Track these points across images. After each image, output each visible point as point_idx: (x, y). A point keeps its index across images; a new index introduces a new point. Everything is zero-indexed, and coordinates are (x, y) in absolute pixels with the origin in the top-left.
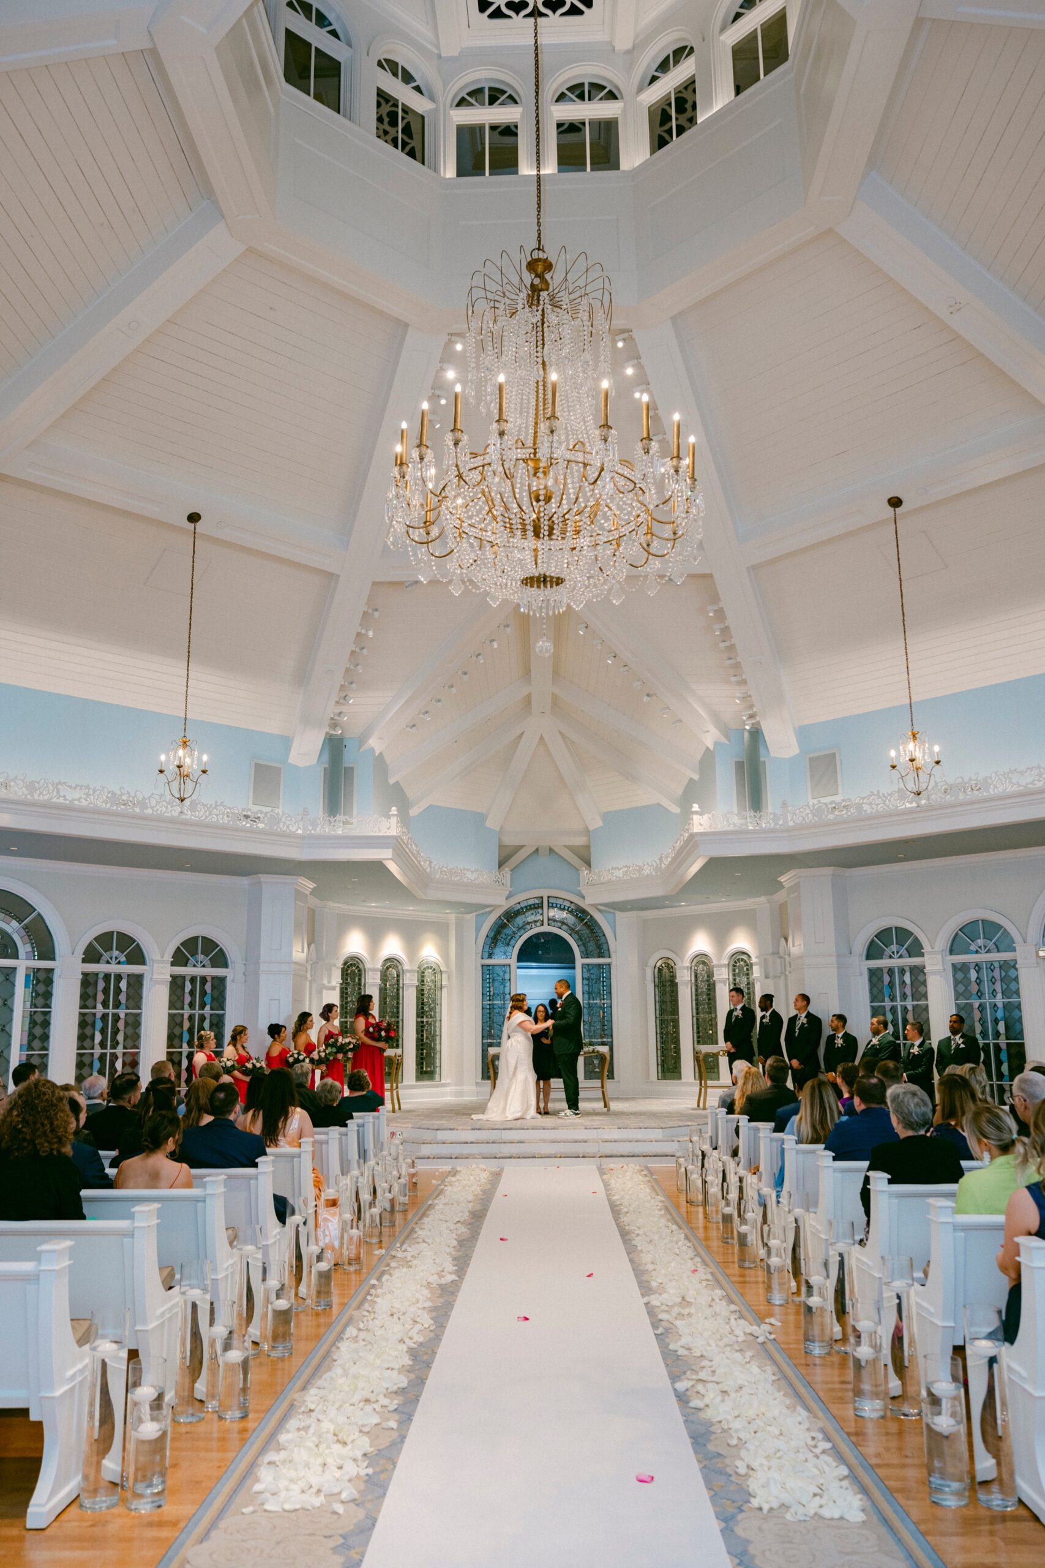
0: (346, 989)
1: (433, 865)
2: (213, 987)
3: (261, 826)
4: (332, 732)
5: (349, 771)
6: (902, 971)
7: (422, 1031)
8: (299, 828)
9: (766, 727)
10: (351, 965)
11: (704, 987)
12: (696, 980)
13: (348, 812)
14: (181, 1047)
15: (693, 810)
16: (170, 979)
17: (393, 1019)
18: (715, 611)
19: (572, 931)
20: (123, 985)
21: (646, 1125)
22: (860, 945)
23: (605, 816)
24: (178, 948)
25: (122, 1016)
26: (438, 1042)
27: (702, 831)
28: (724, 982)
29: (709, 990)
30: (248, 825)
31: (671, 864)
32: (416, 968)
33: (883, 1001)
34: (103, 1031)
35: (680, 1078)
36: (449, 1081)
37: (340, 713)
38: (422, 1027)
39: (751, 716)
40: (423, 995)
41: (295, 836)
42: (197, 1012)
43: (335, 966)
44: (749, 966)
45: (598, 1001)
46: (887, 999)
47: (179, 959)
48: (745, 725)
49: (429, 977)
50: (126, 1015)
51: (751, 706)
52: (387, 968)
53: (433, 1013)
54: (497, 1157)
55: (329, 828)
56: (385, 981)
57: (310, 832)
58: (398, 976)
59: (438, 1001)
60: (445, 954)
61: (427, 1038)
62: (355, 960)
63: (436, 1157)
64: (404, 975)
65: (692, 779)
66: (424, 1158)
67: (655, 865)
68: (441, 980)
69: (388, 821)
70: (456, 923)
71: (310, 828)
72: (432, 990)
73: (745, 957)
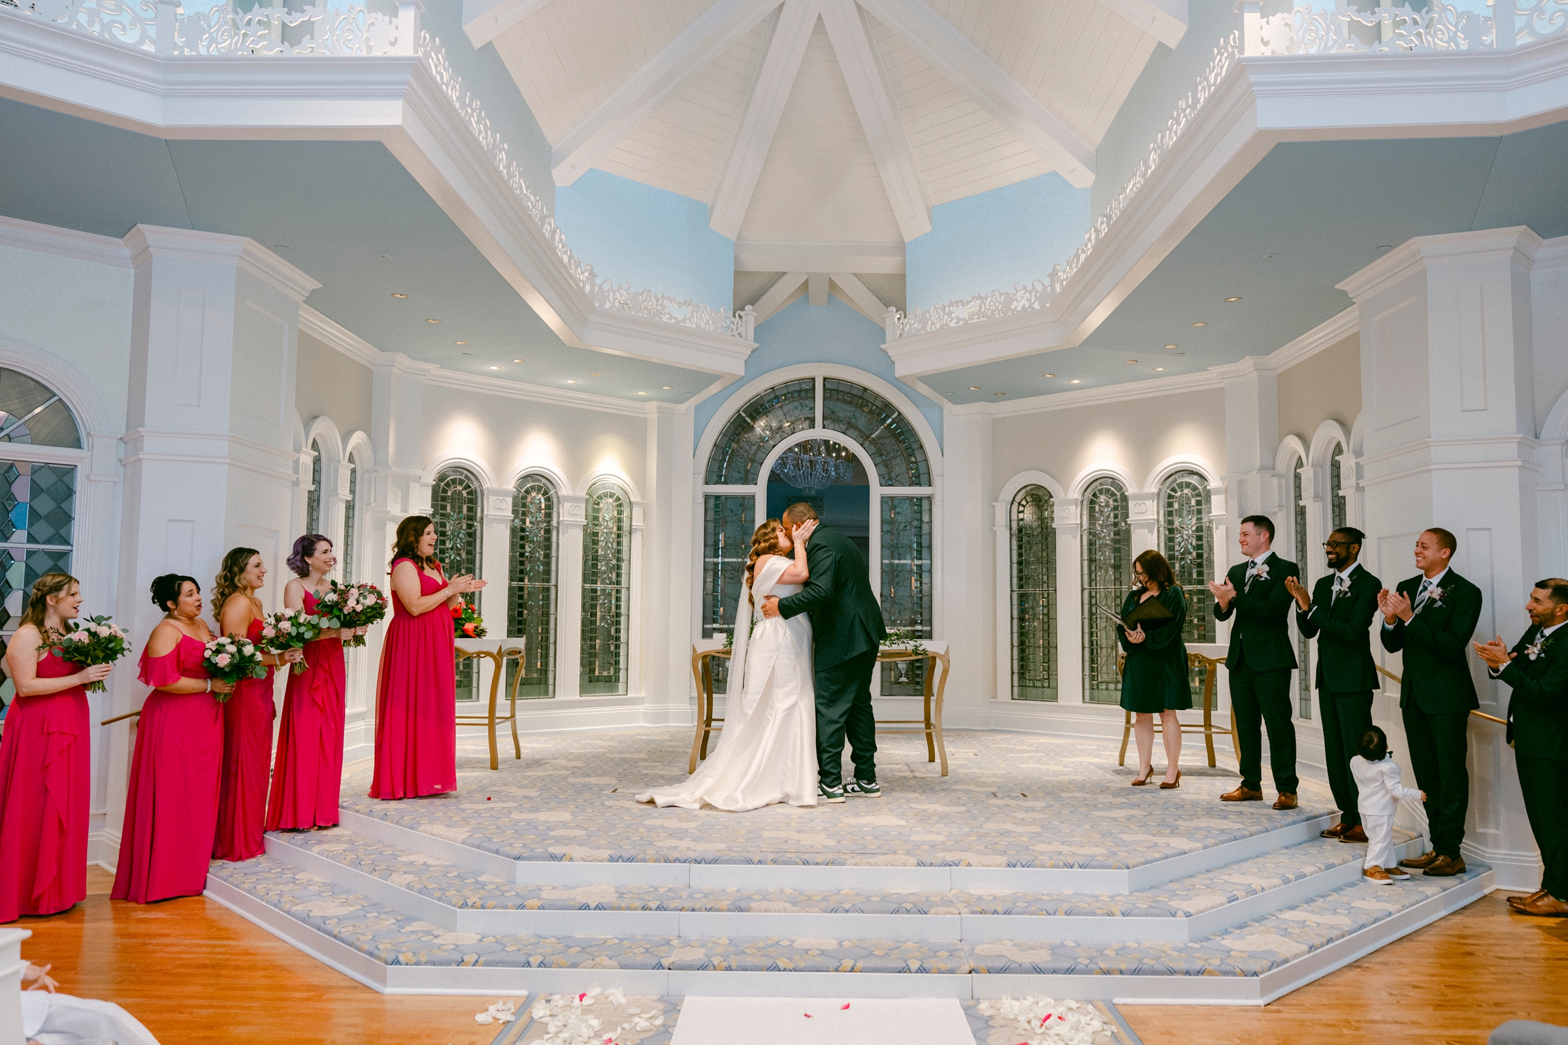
0: (443, 525)
1: (598, 281)
7: (594, 607)
10: (454, 481)
11: (1106, 537)
17: (537, 584)
23: (939, 214)
26: (623, 626)
27: (1267, 55)
28: (1148, 525)
29: (1117, 542)
32: (583, 494)
35: (1055, 698)
36: (643, 695)
38: (592, 598)
40: (595, 543)
43: (417, 479)
44: (1203, 499)
45: (908, 562)
49: (607, 512)
52: (527, 492)
53: (614, 576)
54: (666, 962)
55: (234, 40)
56: (524, 514)
57: (181, 50)
58: (549, 507)
59: (625, 556)
60: (639, 473)
61: (603, 618)
62: (461, 474)
63: (483, 959)
64: (561, 506)
65: (1161, 45)
66: (448, 963)
67: (1039, 288)
68: (631, 518)
69: (391, 22)
70: (658, 417)
71: (180, 41)
72: (613, 536)
73: (1194, 480)
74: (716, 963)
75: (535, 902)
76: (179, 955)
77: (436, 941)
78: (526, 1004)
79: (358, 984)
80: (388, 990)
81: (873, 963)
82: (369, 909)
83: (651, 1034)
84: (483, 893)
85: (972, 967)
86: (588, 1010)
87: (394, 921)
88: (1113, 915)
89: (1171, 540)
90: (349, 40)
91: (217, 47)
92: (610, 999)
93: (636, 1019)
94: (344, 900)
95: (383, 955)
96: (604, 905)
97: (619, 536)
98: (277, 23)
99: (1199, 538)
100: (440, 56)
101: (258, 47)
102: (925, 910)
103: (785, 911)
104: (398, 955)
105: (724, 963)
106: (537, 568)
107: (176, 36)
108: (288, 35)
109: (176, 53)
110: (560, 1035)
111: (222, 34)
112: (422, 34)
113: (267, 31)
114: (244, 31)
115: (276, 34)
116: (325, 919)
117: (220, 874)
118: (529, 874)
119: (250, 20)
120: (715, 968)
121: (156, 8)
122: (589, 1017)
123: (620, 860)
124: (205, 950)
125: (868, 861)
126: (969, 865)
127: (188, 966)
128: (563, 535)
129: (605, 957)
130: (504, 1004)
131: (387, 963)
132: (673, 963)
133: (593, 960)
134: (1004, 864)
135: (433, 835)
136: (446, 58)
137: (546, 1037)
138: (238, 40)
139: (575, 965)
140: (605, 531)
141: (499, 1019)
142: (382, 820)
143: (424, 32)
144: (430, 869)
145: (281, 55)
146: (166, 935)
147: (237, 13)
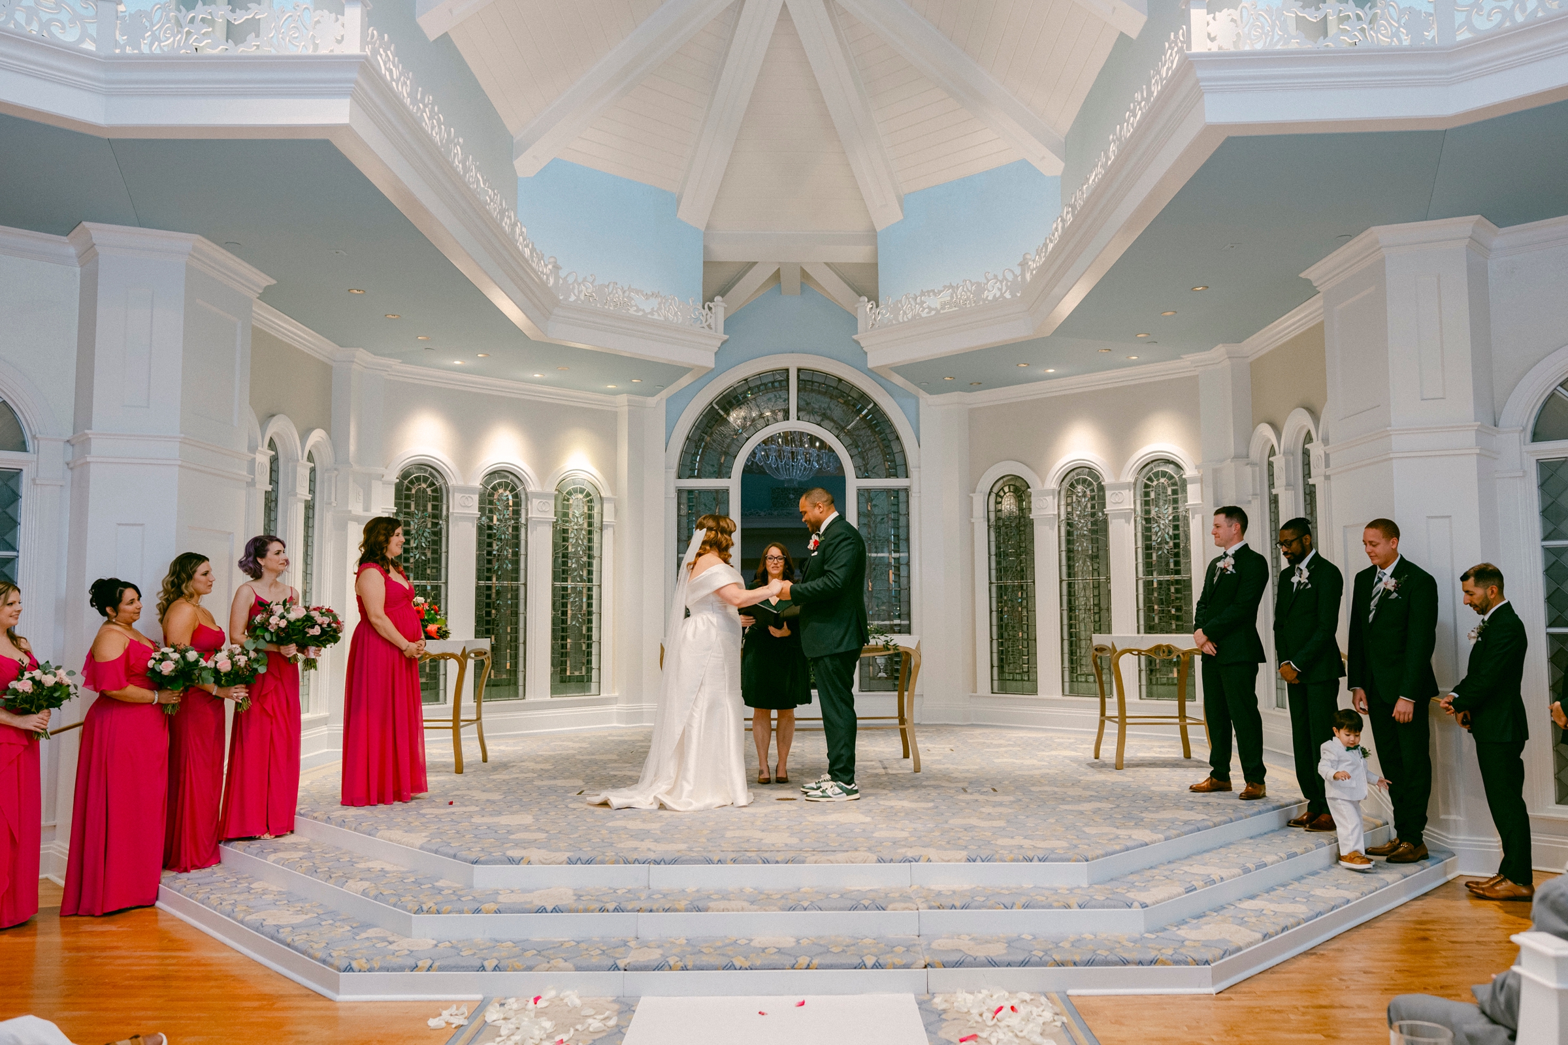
1: (562, 274)
7: (565, 605)
10: (418, 478)
11: (1083, 526)
17: (506, 583)
23: (908, 201)
26: (595, 625)
27: (1215, 52)
28: (1125, 515)
29: (1092, 532)
32: (552, 490)
35: (1034, 691)
36: (616, 694)
40: (565, 540)
44: (1179, 490)
45: (886, 555)
49: (577, 508)
52: (494, 488)
53: (585, 573)
54: (621, 964)
55: (177, 38)
56: (491, 511)
57: (123, 48)
58: (517, 504)
59: (596, 553)
60: (609, 467)
61: (574, 617)
62: (426, 471)
63: (437, 964)
64: (529, 503)
66: (401, 969)
68: (602, 515)
69: (337, 20)
70: (629, 411)
71: (122, 39)
72: (583, 532)
74: (672, 963)
75: (493, 907)
76: (130, 968)
77: (390, 947)
78: (482, 1006)
79: (311, 993)
80: (341, 997)
81: (829, 960)
82: (323, 917)
83: (604, 1034)
84: (439, 898)
85: (927, 961)
86: (542, 1013)
87: (349, 928)
88: (1069, 907)
89: (1147, 530)
90: (294, 38)
91: (159, 45)
92: (565, 1001)
93: (590, 1021)
94: (299, 908)
95: (337, 963)
96: (561, 908)
97: (590, 532)
98: (221, 20)
99: (1176, 528)
100: (389, 52)
101: (201, 45)
102: (883, 906)
103: (743, 910)
104: (352, 962)
105: (679, 963)
106: (505, 566)
107: (117, 33)
108: (233, 33)
109: (117, 51)
110: (512, 1037)
111: (165, 32)
112: (370, 32)
113: (210, 29)
114: (187, 29)
115: (221, 32)
116: (278, 927)
117: (172, 884)
118: (487, 878)
119: (193, 18)
120: (671, 969)
121: (97, 6)
122: (542, 1019)
123: (579, 862)
124: (155, 962)
125: (828, 858)
126: (929, 860)
127: (137, 978)
128: (532, 533)
129: (561, 960)
130: (458, 1009)
131: (339, 970)
132: (629, 963)
133: (548, 962)
134: (964, 859)
135: (392, 841)
136: (395, 55)
137: (498, 1039)
138: (181, 38)
139: (530, 968)
140: (576, 527)
141: (452, 1024)
142: (341, 826)
143: (371, 29)
144: (387, 875)
145: (226, 54)
146: (116, 948)
147: (180, 11)
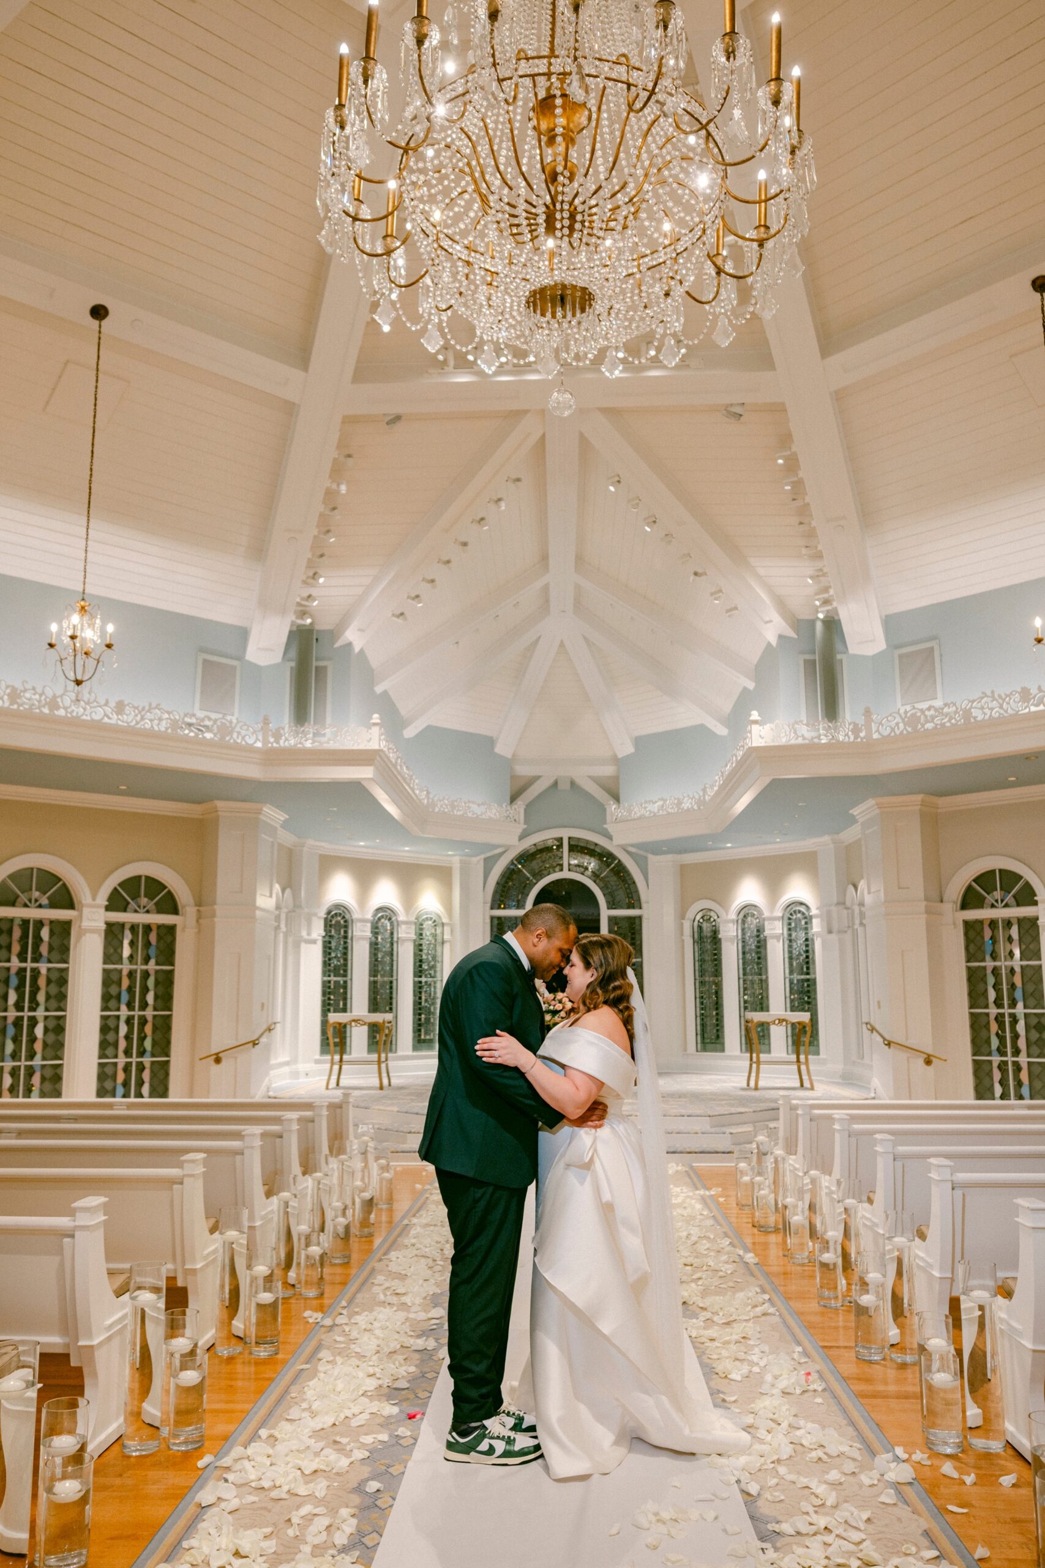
0: (330, 943)
1: (431, 796)
2: (159, 938)
3: (208, 735)
4: (300, 622)
5: (321, 672)
6: (1008, 924)
7: (419, 993)
8: (257, 739)
9: (844, 615)
10: (336, 914)
11: (752, 944)
12: (744, 934)
13: (320, 720)
14: (118, 1009)
15: (752, 718)
16: (103, 927)
17: (386, 979)
18: (786, 459)
19: (595, 876)
20: (45, 933)
21: (690, 1112)
22: (956, 889)
23: (639, 741)
24: (115, 889)
25: (44, 971)
27: (763, 744)
28: (777, 937)
29: (758, 947)
30: (192, 734)
31: (718, 793)
32: (413, 919)
33: (983, 960)
34: (20, 989)
35: (723, 1050)
37: (310, 596)
38: (420, 988)
39: (826, 602)
40: (421, 950)
41: (251, 749)
42: (140, 967)
43: (315, 915)
44: (808, 920)
46: (988, 957)
47: (116, 902)
48: (818, 612)
49: (428, 930)
50: (49, 970)
51: (826, 589)
52: (379, 919)
53: (432, 972)
55: (296, 740)
56: (377, 933)
57: (274, 745)
58: (392, 928)
59: (439, 959)
60: (448, 904)
61: (426, 1001)
62: (340, 909)
64: (400, 928)
65: (745, 689)
67: (697, 797)
68: (443, 934)
69: (368, 731)
70: (461, 866)
71: (272, 740)
72: (432, 945)
73: (803, 909)
88: (699, 1135)
89: (790, 946)
91: (288, 743)
97: (436, 946)
99: (807, 946)
101: (305, 743)
106: (385, 968)
107: (270, 738)
109: (270, 745)
111: (290, 738)
114: (299, 736)
119: (301, 730)
121: (262, 726)
128: (401, 947)
138: (298, 740)
140: (427, 942)
145: (315, 747)
147: (297, 727)
